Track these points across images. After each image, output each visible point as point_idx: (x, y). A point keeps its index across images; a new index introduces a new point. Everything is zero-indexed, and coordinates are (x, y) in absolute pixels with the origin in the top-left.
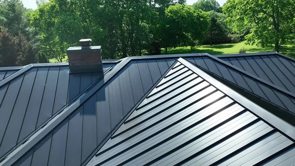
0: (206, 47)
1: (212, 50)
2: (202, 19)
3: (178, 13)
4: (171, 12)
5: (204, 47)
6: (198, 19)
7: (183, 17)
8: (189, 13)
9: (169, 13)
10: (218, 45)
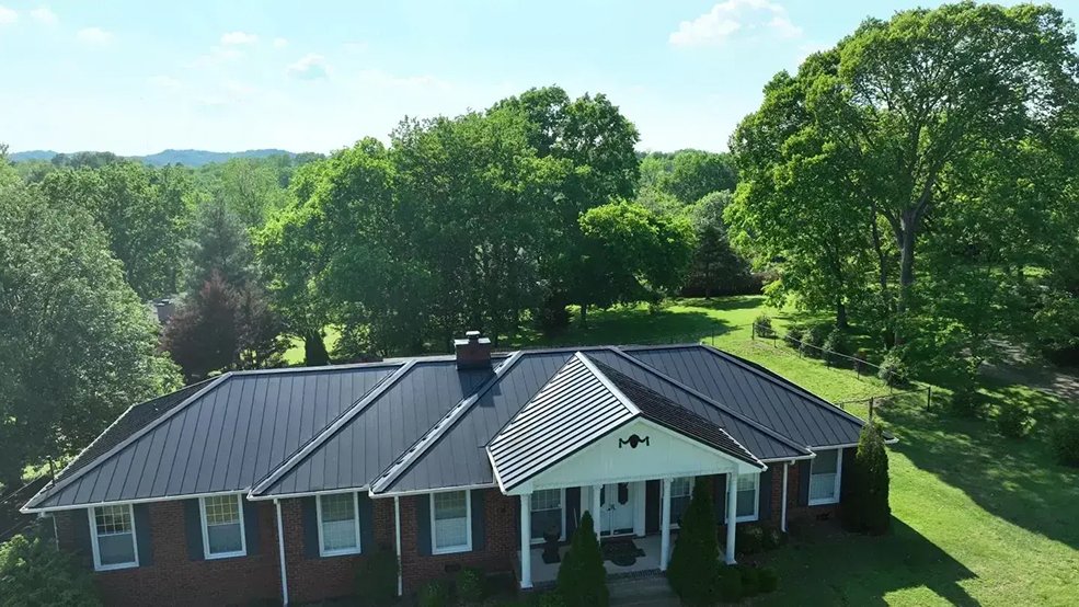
0: (693, 305)
1: (706, 314)
2: (671, 240)
3: (611, 225)
4: (592, 222)
5: (687, 305)
6: (663, 240)
7: (622, 235)
8: (635, 225)
9: (587, 224)
10: (726, 300)
